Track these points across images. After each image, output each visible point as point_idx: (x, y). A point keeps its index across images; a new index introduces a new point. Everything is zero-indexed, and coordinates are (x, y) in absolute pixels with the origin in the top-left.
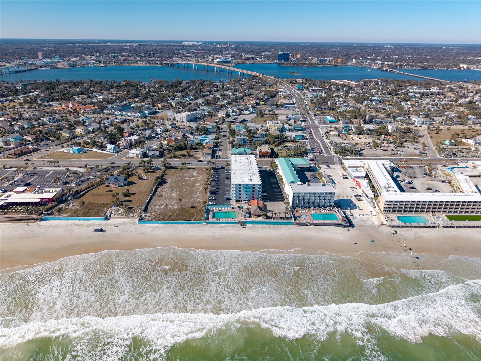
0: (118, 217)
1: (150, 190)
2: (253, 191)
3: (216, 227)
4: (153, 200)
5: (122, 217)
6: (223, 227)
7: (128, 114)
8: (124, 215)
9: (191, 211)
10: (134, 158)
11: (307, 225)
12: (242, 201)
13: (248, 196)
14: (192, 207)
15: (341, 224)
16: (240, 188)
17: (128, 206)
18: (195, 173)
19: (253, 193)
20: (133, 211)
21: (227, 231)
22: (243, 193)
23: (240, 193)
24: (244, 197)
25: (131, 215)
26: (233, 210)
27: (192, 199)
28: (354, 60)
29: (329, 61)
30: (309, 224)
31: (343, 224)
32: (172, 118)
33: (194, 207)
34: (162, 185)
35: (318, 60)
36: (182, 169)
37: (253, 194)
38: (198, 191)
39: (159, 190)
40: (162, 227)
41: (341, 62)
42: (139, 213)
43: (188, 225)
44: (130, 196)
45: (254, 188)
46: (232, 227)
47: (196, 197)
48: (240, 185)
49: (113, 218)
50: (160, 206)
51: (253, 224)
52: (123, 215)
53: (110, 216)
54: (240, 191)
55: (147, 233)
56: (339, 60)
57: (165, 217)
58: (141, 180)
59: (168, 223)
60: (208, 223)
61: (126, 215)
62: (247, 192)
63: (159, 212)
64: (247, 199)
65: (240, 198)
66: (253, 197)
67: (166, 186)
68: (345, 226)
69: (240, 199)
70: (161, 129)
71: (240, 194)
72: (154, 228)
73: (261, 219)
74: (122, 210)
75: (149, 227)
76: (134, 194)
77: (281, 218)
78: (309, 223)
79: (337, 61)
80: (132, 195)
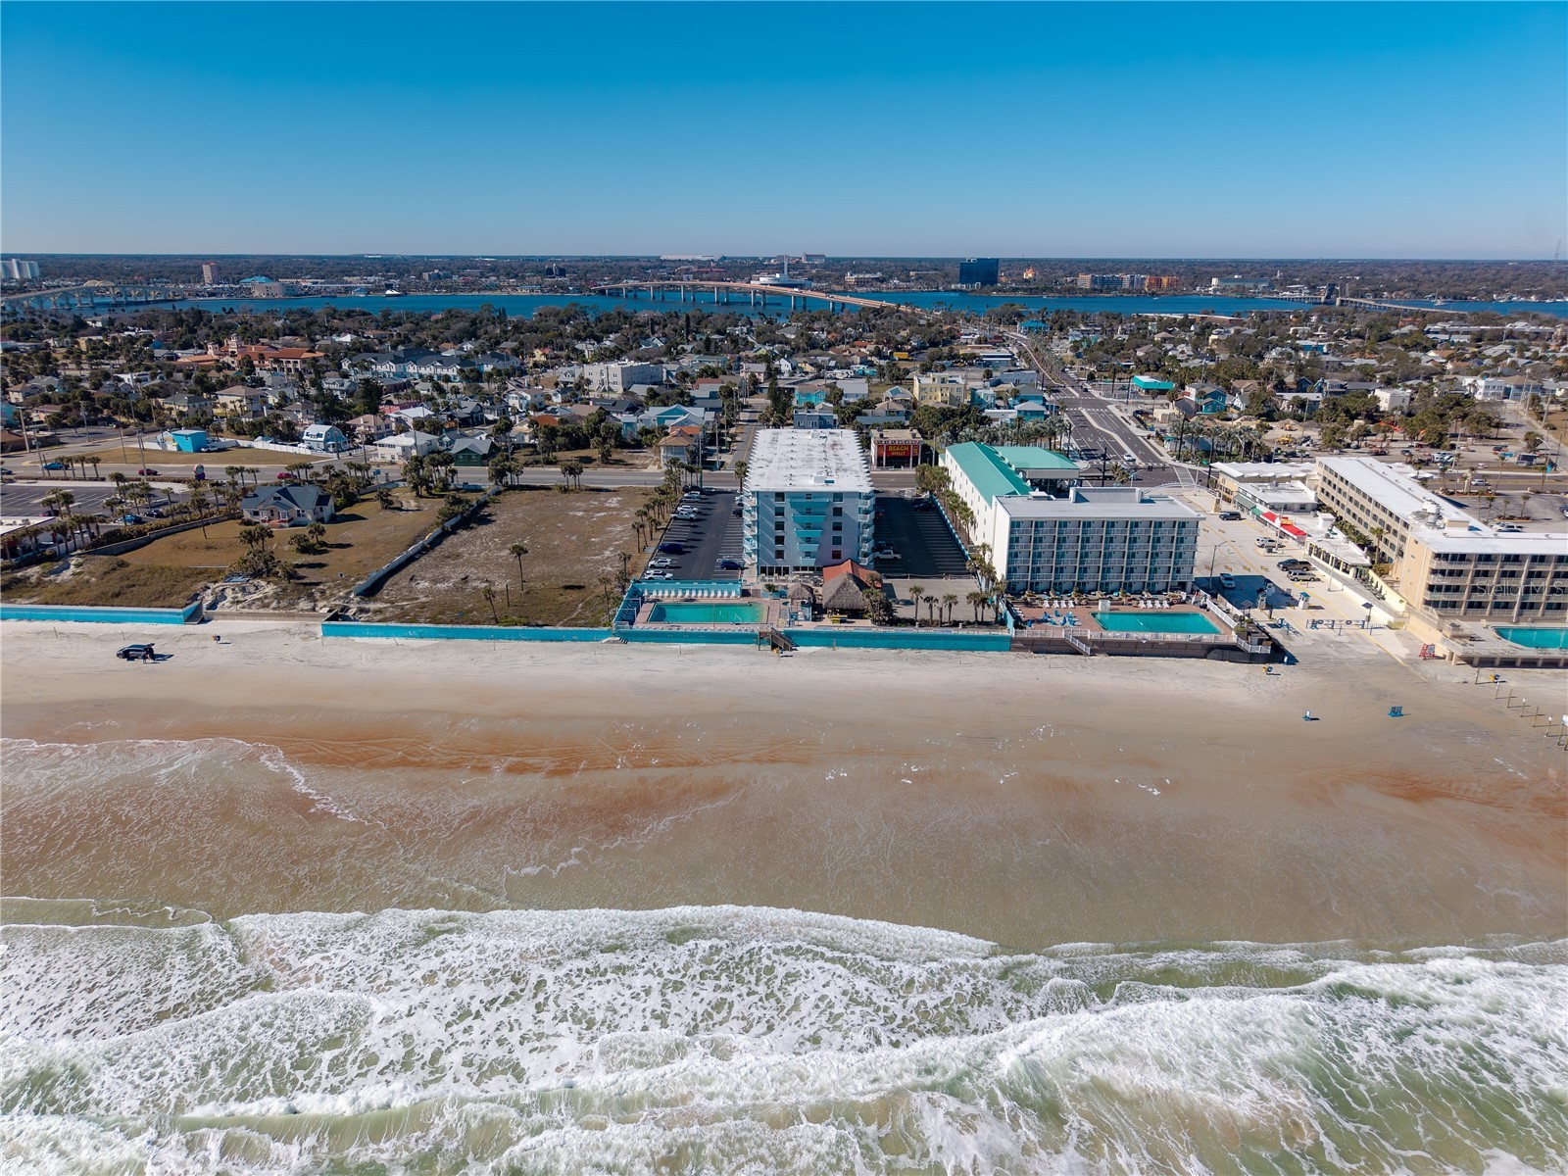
0: (245, 611)
1: (412, 535)
2: (837, 527)
3: (659, 652)
4: (412, 568)
5: (261, 611)
6: (692, 652)
7: (423, 371)
8: (274, 605)
9: (561, 599)
10: (392, 463)
11: (1077, 652)
12: (786, 571)
13: (813, 548)
14: (569, 587)
15: (1234, 648)
16: (780, 512)
17: (303, 578)
18: (613, 502)
19: (837, 534)
20: (318, 595)
21: (709, 664)
22: (792, 532)
23: (780, 533)
24: (796, 552)
25: (304, 604)
26: (746, 600)
27: (579, 566)
28: (1215, 281)
29: (1132, 283)
30: (1083, 647)
31: (1243, 644)
32: (571, 379)
33: (580, 587)
34: (472, 528)
35: (1094, 281)
36: (565, 490)
37: (837, 541)
38: (610, 546)
39: (452, 539)
40: (419, 649)
41: (1170, 284)
42: (341, 598)
44: (326, 552)
45: (838, 512)
46: (735, 652)
47: (596, 562)
48: (780, 496)
49: (225, 616)
50: (435, 581)
51: (829, 645)
52: (267, 606)
53: (213, 606)
54: (780, 526)
55: (350, 665)
56: (1165, 280)
57: (443, 614)
58: (389, 512)
60: (626, 638)
61: (284, 603)
62: (808, 527)
63: (424, 600)
64: (811, 562)
65: (780, 554)
66: (837, 555)
67: (483, 530)
68: (1253, 658)
69: (780, 563)
70: (522, 398)
71: (780, 540)
72: (383, 650)
73: (864, 625)
74: (270, 589)
75: (366, 645)
76: (347, 546)
77: (955, 624)
78: (1083, 640)
79: (1159, 283)
80: (338, 550)
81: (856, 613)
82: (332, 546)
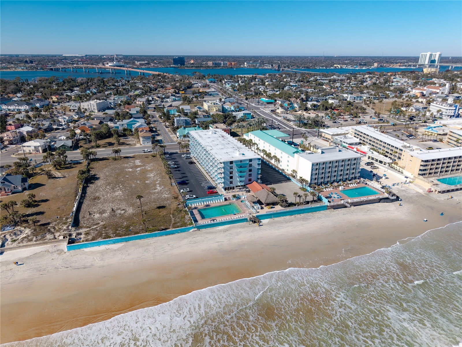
0: (21, 244)
1: (73, 191)
2: (250, 171)
3: (215, 233)
4: (84, 207)
5: (29, 243)
6: (225, 231)
7: (9, 107)
8: (34, 239)
9: (161, 214)
10: (31, 153)
11: (346, 207)
12: (233, 188)
13: (243, 179)
14: (159, 208)
15: (387, 198)
16: (231, 168)
17: (39, 221)
18: (138, 162)
19: (250, 173)
20: (52, 230)
21: (237, 235)
22: (236, 174)
23: (231, 175)
24: (237, 180)
25: (49, 236)
26: (227, 203)
27: (153, 197)
28: (245, 63)
29: (224, 64)
30: (348, 205)
31: (389, 196)
32: (76, 108)
33: (163, 207)
34: (93, 183)
35: (213, 64)
36: (115, 159)
37: (250, 175)
38: (156, 184)
39: (89, 190)
40: (118, 250)
41: (234, 65)
42: (65, 230)
43: (164, 237)
44: (39, 205)
45: (251, 165)
46: (242, 227)
47: (158, 193)
48: (231, 162)
49: (11, 249)
50: (101, 213)
51: (271, 218)
52: (31, 240)
53: (3, 246)
54: (231, 173)
55: (92, 265)
56: (233, 63)
57: (117, 230)
58: (52, 180)
59: (126, 240)
60: (199, 228)
61: (39, 238)
62: (241, 172)
63: (102, 223)
64: (243, 184)
65: (231, 183)
66: (250, 180)
67: (98, 183)
69: (232, 185)
70: (64, 118)
71: (231, 178)
72: (103, 253)
74: (27, 231)
75: (92, 252)
76: (46, 201)
77: (308, 203)
78: (348, 203)
79: (231, 64)
80: (43, 203)
81: (274, 204)
82: (39, 201)
